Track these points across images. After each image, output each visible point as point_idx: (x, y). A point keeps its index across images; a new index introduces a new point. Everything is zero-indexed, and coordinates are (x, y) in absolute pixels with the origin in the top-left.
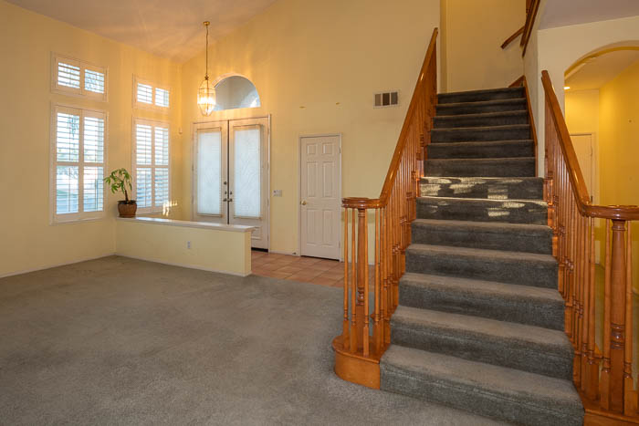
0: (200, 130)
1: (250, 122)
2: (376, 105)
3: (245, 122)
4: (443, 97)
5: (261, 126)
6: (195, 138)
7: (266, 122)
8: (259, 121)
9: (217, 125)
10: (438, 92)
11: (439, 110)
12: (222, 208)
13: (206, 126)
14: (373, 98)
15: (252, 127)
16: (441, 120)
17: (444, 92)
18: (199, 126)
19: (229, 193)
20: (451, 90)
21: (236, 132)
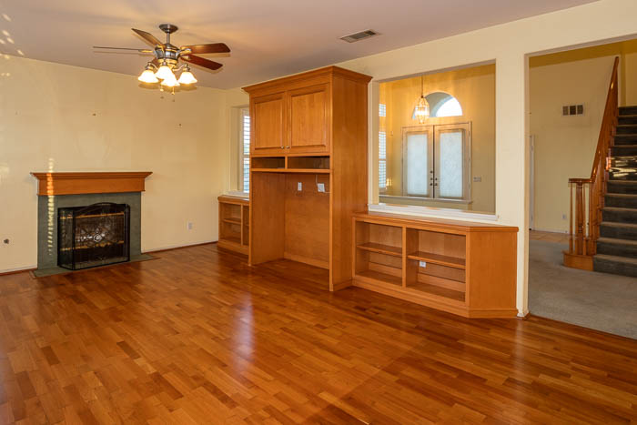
0: (410, 133)
1: (453, 127)
2: (564, 114)
3: (449, 127)
4: (623, 110)
5: (463, 130)
6: (404, 138)
7: (467, 127)
8: (461, 126)
9: (424, 129)
10: (619, 105)
11: (620, 120)
12: (429, 190)
13: (414, 130)
14: (562, 110)
15: (455, 130)
16: (622, 128)
17: (623, 106)
18: (407, 130)
19: (434, 179)
20: (628, 104)
21: (442, 135)
